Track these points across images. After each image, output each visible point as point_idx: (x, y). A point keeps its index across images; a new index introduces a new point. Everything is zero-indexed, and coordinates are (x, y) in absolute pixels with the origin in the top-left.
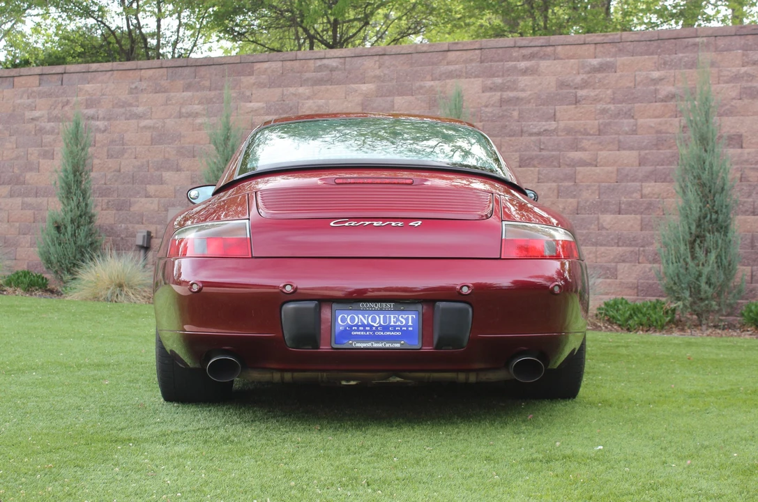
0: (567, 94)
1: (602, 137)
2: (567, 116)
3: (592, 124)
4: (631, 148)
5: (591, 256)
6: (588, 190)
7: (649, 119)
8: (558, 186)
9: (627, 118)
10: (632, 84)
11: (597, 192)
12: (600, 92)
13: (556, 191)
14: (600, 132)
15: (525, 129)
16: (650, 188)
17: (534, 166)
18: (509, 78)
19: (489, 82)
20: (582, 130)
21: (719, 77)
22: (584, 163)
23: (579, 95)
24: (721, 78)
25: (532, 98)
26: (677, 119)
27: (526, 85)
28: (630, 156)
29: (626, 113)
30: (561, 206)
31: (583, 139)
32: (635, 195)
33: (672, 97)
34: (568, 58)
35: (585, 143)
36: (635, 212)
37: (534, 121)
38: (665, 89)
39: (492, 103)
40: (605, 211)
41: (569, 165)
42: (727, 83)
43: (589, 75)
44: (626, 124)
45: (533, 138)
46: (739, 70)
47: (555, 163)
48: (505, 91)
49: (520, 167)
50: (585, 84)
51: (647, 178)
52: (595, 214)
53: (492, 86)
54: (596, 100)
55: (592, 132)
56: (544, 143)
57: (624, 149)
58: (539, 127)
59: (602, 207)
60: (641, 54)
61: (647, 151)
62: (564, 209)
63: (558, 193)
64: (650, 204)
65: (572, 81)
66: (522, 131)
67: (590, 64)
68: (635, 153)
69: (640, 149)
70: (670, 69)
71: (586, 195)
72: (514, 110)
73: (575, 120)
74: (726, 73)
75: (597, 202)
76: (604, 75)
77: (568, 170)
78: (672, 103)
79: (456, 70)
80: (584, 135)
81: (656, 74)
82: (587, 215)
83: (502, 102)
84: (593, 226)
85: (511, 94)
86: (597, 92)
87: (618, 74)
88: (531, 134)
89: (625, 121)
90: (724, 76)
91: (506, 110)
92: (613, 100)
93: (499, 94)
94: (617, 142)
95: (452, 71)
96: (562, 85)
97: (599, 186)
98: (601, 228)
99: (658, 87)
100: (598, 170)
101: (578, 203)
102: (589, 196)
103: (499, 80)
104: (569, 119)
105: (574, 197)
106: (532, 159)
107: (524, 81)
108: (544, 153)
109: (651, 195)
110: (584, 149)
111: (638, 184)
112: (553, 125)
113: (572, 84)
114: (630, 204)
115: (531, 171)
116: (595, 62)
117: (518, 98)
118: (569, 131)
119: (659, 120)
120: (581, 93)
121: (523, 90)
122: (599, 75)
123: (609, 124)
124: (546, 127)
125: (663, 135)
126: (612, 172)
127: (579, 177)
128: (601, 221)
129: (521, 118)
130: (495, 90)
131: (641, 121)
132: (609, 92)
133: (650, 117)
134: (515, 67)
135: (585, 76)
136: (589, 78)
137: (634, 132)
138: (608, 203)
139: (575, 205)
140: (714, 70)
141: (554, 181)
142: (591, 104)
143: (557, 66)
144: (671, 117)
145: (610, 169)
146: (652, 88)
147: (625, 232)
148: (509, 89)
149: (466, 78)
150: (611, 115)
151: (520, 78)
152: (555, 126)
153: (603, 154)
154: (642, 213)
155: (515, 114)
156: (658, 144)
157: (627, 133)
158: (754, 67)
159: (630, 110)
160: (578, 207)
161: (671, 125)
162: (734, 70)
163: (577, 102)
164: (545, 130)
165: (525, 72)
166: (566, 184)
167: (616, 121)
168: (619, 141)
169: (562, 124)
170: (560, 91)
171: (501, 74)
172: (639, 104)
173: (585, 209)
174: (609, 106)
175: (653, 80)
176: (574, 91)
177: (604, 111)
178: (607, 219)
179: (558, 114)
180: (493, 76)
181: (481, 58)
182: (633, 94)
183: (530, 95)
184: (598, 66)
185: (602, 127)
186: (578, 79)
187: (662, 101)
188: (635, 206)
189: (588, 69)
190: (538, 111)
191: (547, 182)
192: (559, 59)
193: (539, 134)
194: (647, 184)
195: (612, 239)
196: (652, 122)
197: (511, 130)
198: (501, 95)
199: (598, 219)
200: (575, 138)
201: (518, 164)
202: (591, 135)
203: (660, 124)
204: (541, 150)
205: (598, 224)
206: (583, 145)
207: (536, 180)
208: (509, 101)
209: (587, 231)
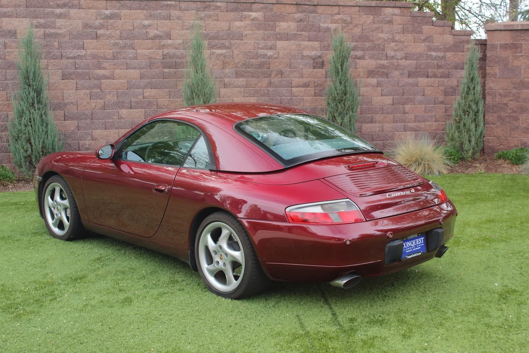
0: (90, 32)
1: (116, 61)
2: (92, 47)
3: (109, 53)
4: (135, 68)
5: (116, 135)
6: (110, 94)
7: (143, 50)
8: (91, 92)
9: (130, 49)
10: (132, 28)
11: (116, 95)
12: (112, 32)
13: (89, 95)
14: (114, 58)
15: (64, 54)
16: (148, 92)
17: (73, 79)
18: (49, 20)
19: (35, 22)
20: (102, 56)
21: (183, 26)
22: (106, 77)
23: (98, 33)
24: (184, 27)
25: (67, 34)
26: (161, 51)
27: (62, 25)
28: (134, 73)
29: (129, 46)
30: (93, 105)
31: (104, 62)
32: (140, 97)
33: (156, 37)
34: (88, 9)
35: (105, 65)
36: (141, 108)
37: (70, 49)
38: (152, 32)
39: (38, 36)
40: (122, 107)
41: (96, 79)
42: (188, 30)
43: (104, 20)
44: (130, 53)
45: (70, 61)
46: (194, 23)
47: (87, 77)
48: (47, 28)
49: (63, 79)
50: (102, 27)
51: (146, 87)
52: (116, 109)
53: (37, 24)
54: (110, 37)
55: (109, 57)
56: (78, 64)
57: (130, 69)
58: (73, 53)
59: (120, 105)
60: (136, 9)
61: (144, 70)
62: (96, 106)
63: (91, 96)
64: (149, 102)
65: (93, 24)
66: (62, 56)
67: (104, 13)
68: (138, 71)
69: (140, 68)
70: (153, 20)
71: (109, 97)
72: (55, 41)
73: (97, 49)
74: (187, 24)
75: (117, 102)
76: (114, 21)
77: (96, 82)
78: (157, 41)
79: (9, 12)
80: (104, 59)
81: (146, 22)
82: (111, 110)
83: (46, 36)
84: (115, 117)
85: (52, 31)
86: (110, 31)
87: (123, 21)
88: (68, 58)
89: (130, 51)
90: (186, 25)
91: (49, 41)
92: (121, 38)
93: (43, 30)
94: (125, 64)
95: (6, 12)
96: (86, 26)
97: (117, 92)
98: (120, 118)
99: (148, 30)
100: (115, 81)
101: (105, 102)
102: (111, 98)
103: (42, 21)
104: (93, 49)
105: (101, 99)
106: (71, 74)
107: (60, 22)
108: (78, 71)
109: (149, 97)
110: (104, 68)
111: (141, 90)
112: (83, 52)
113: (93, 26)
114: (137, 103)
115: (71, 82)
116: (108, 12)
117: (57, 34)
118: (94, 56)
119: (150, 51)
120: (100, 32)
121: (59, 28)
122: (111, 21)
123: (120, 53)
124: (78, 54)
125: (153, 60)
126: (124, 83)
127: (103, 86)
128: (120, 113)
129: (60, 47)
130: (39, 28)
131: (139, 51)
132: (118, 32)
133: (144, 49)
134: (53, 13)
135: (101, 21)
136: (104, 22)
137: (136, 58)
138: (123, 102)
139: (103, 104)
140: (180, 22)
141: (87, 89)
142: (107, 39)
143: (82, 13)
144: (157, 49)
145: (123, 81)
146: (144, 31)
147: (136, 120)
148: (49, 27)
149: (16, 18)
150: (120, 47)
151: (57, 20)
152: (85, 53)
153: (118, 71)
154: (144, 108)
155: (56, 44)
156: (151, 66)
157: (131, 59)
158: (202, 21)
159: (132, 44)
160: (104, 105)
161: (157, 54)
162: (191, 22)
163: (97, 37)
164: (78, 56)
165: (60, 16)
166: (95, 90)
167: (124, 50)
168: (127, 64)
169: (89, 52)
170: (86, 30)
171: (43, 16)
172: (137, 40)
173: (109, 106)
174: (118, 41)
175: (144, 26)
176: (95, 30)
177: (115, 44)
178: (124, 112)
179: (85, 45)
180: (37, 17)
181: (26, 5)
182: (133, 34)
183: (65, 32)
184: (109, 15)
185: (115, 54)
186: (97, 22)
187: (151, 39)
188: (140, 104)
189: (103, 16)
190: (71, 42)
191: (82, 90)
192: (82, 8)
193: (74, 58)
194: (147, 90)
195: (128, 124)
196: (147, 52)
197: (54, 55)
198: (45, 31)
199: (118, 112)
200: (98, 61)
201: (61, 78)
202: (108, 59)
203: (151, 53)
204: (76, 68)
205: (119, 115)
206: (104, 65)
207: (75, 88)
208: (50, 35)
209: (111, 120)
